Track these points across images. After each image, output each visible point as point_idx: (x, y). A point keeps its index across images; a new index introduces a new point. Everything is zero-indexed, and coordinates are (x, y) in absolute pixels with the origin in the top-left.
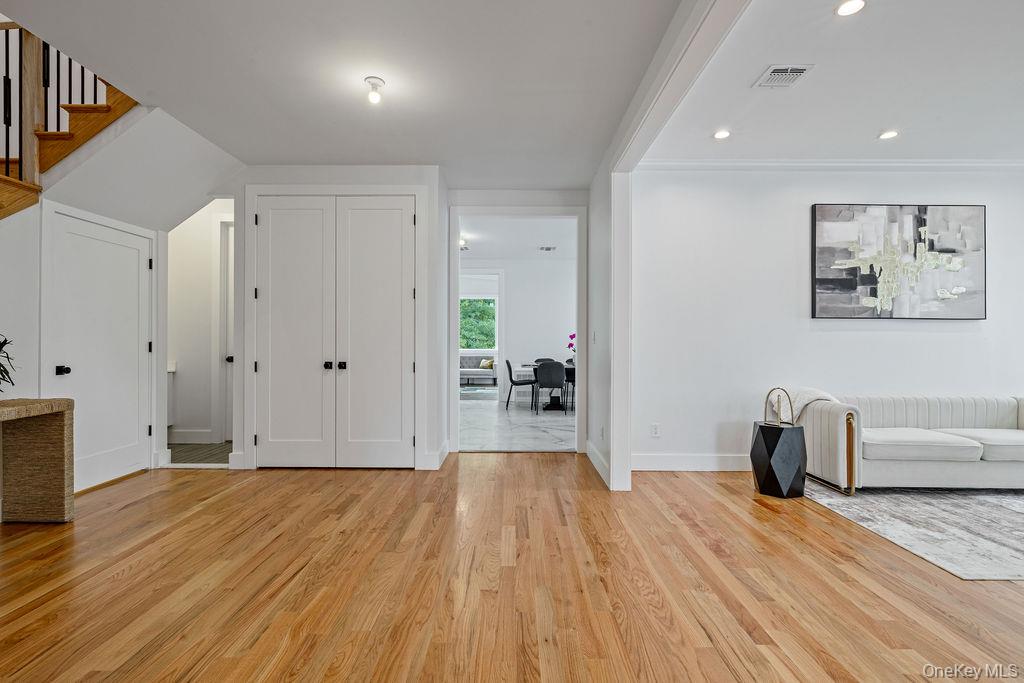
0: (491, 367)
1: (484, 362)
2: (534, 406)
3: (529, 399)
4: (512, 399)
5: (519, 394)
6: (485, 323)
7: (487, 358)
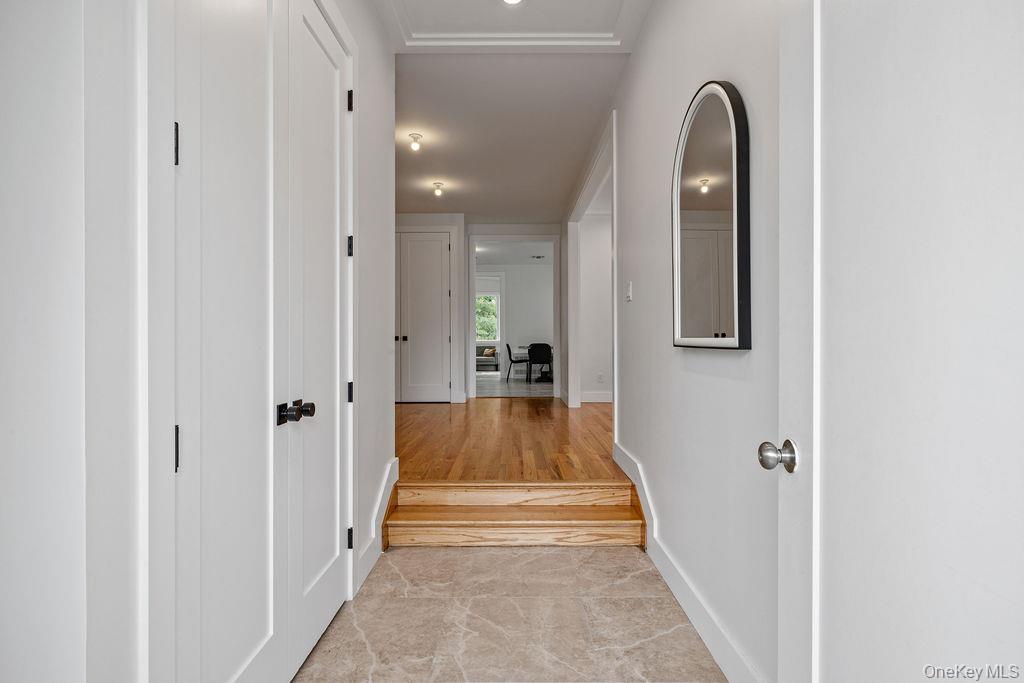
0: (493, 355)
1: (487, 351)
2: (529, 380)
3: (524, 376)
4: (512, 376)
5: (517, 372)
6: (486, 319)
7: (490, 348)
